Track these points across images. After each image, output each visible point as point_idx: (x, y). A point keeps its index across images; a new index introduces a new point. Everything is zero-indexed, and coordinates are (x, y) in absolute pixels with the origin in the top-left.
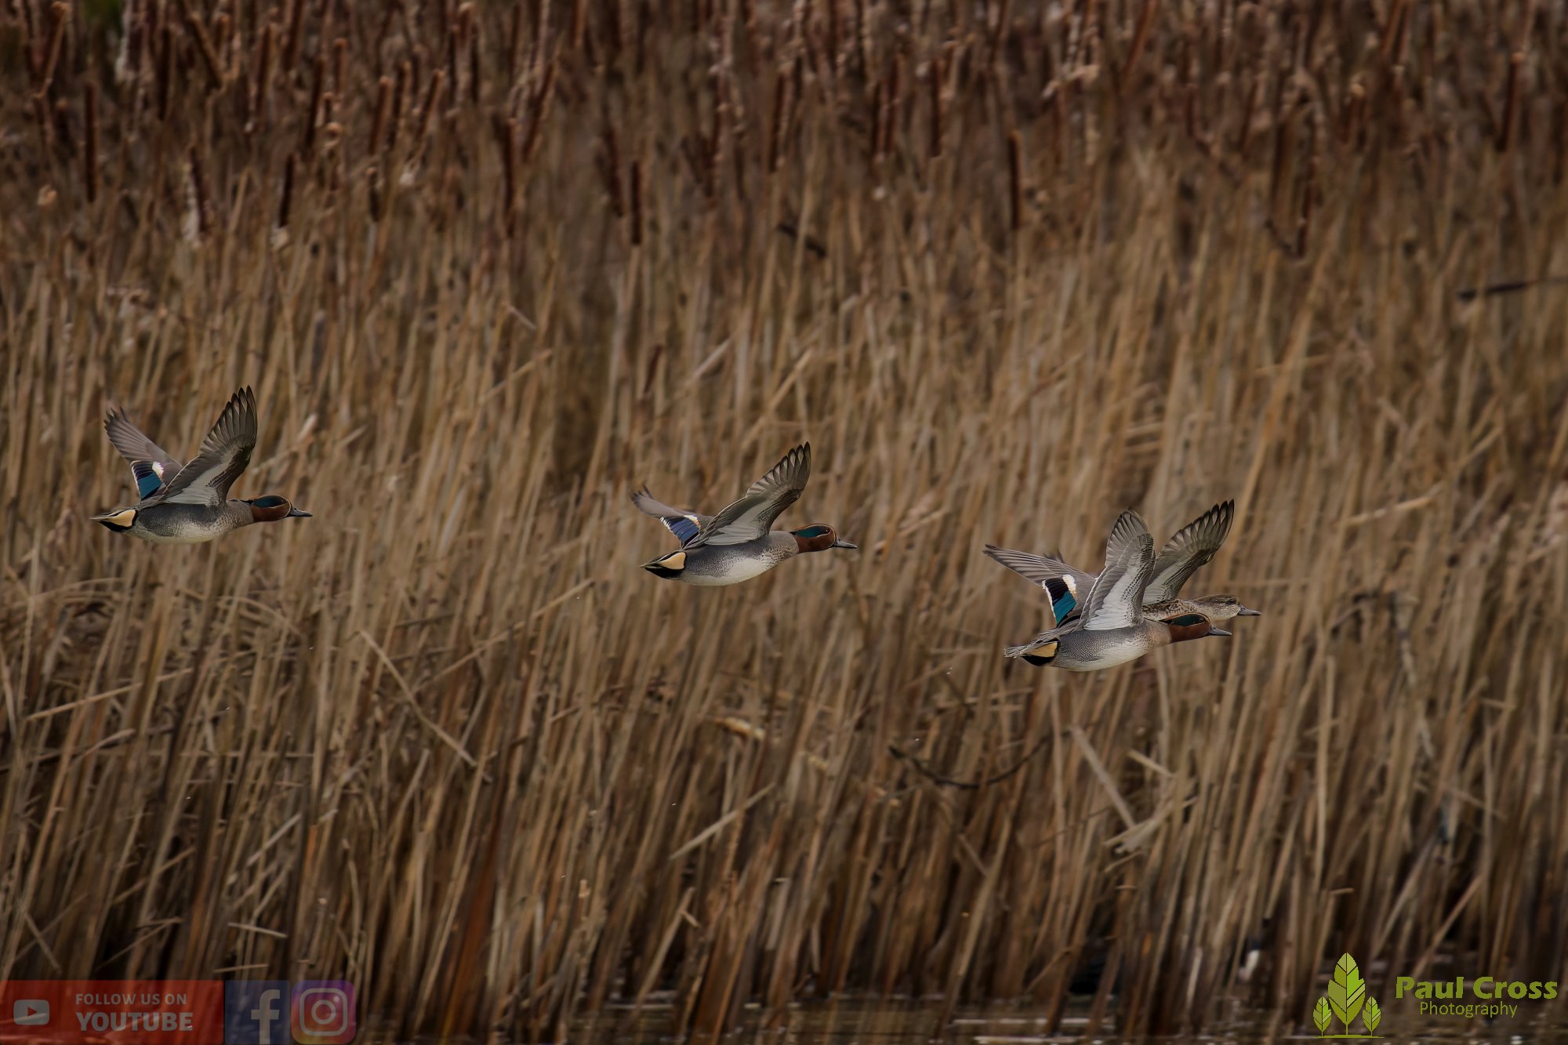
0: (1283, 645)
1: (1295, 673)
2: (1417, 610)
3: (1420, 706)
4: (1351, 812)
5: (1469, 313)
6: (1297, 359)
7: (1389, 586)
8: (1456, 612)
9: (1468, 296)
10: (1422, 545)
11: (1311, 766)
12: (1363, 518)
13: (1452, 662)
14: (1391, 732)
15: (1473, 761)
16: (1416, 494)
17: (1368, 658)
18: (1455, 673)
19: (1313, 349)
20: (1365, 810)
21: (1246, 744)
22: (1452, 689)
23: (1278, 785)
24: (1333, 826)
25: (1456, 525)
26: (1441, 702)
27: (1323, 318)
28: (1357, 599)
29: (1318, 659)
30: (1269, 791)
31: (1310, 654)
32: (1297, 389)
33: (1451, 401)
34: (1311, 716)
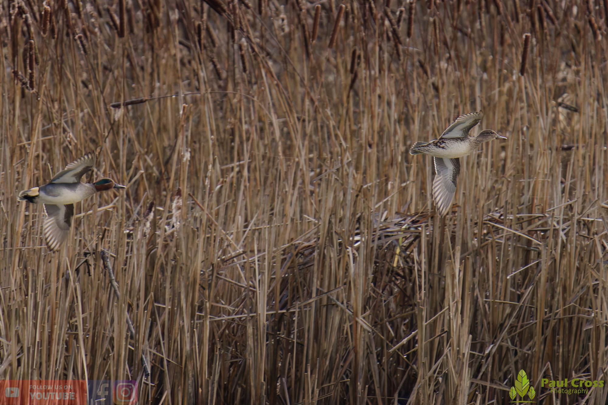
0: (53, 278)
1: (61, 291)
2: (115, 259)
3: (125, 307)
4: (99, 361)
5: (118, 114)
6: (37, 138)
7: (100, 248)
8: (135, 260)
9: (117, 106)
10: (113, 228)
11: (76, 338)
12: (83, 214)
13: (137, 285)
14: (112, 321)
15: (154, 335)
16: (107, 203)
17: (96, 283)
18: (139, 291)
19: (45, 133)
20: (105, 359)
21: (43, 328)
22: (138, 299)
23: (62, 346)
24: (91, 368)
25: (129, 218)
26: (135, 306)
27: (48, 118)
28: (86, 254)
29: (71, 283)
30: (57, 349)
31: (67, 281)
32: (40, 152)
33: (116, 157)
34: (72, 313)
